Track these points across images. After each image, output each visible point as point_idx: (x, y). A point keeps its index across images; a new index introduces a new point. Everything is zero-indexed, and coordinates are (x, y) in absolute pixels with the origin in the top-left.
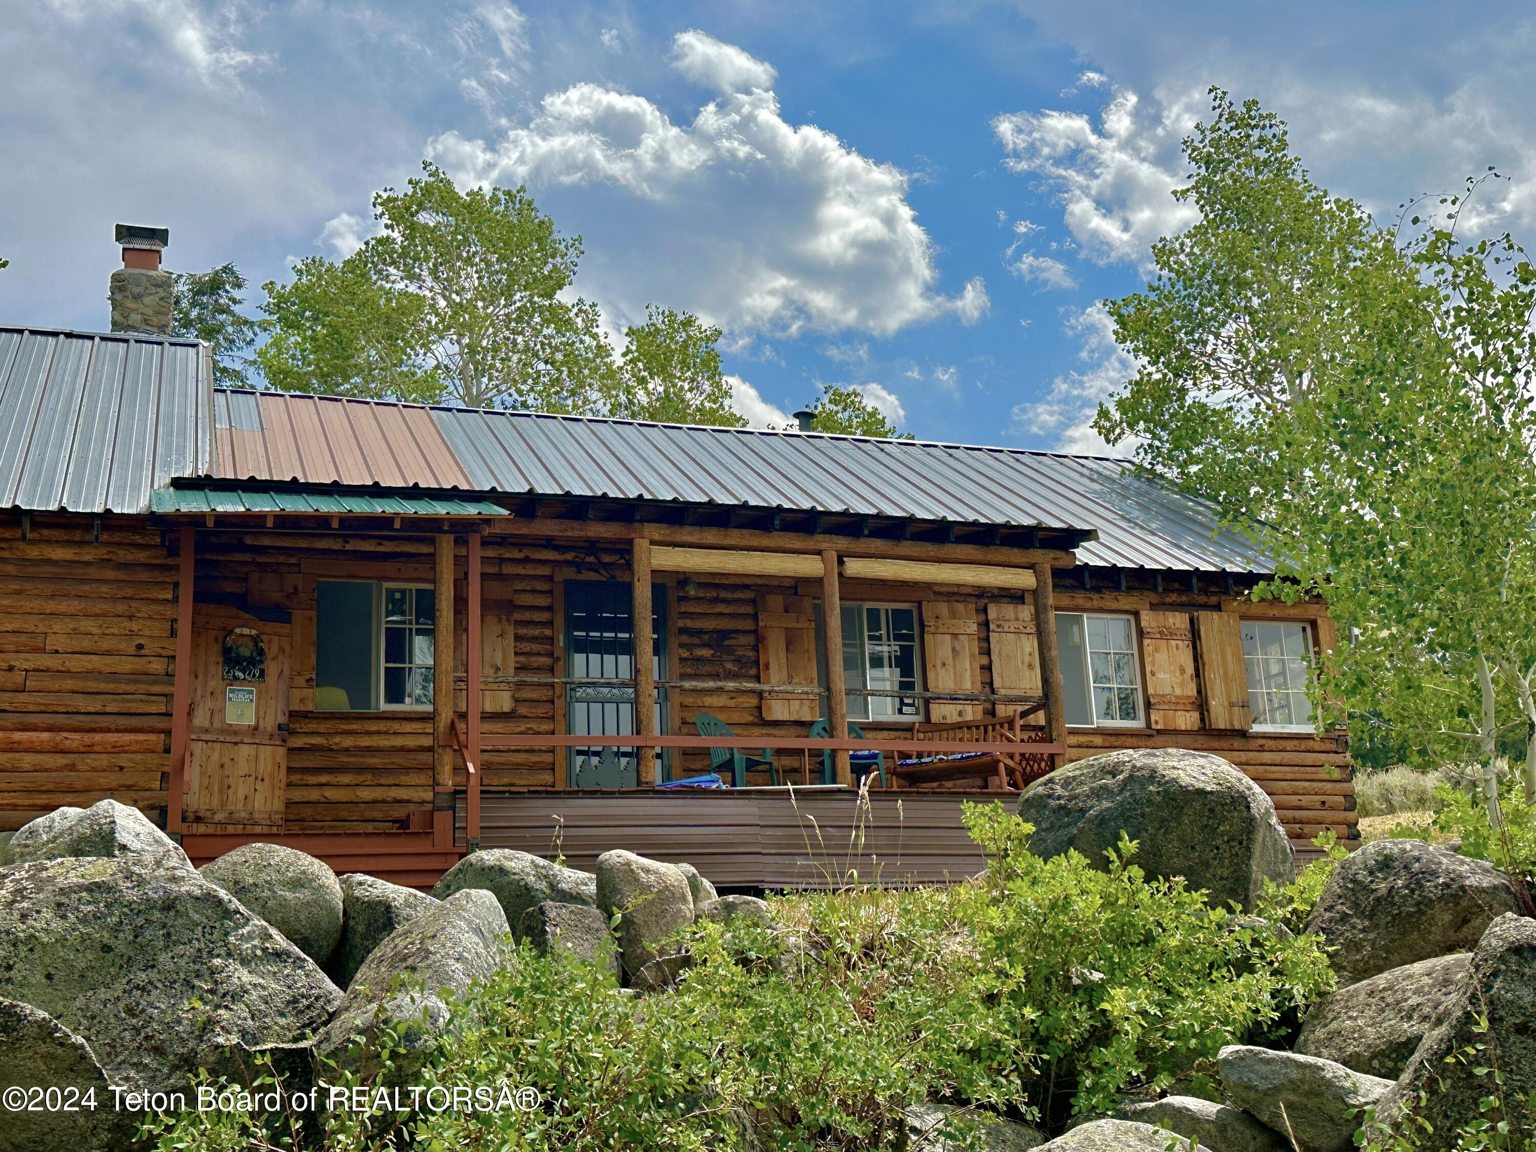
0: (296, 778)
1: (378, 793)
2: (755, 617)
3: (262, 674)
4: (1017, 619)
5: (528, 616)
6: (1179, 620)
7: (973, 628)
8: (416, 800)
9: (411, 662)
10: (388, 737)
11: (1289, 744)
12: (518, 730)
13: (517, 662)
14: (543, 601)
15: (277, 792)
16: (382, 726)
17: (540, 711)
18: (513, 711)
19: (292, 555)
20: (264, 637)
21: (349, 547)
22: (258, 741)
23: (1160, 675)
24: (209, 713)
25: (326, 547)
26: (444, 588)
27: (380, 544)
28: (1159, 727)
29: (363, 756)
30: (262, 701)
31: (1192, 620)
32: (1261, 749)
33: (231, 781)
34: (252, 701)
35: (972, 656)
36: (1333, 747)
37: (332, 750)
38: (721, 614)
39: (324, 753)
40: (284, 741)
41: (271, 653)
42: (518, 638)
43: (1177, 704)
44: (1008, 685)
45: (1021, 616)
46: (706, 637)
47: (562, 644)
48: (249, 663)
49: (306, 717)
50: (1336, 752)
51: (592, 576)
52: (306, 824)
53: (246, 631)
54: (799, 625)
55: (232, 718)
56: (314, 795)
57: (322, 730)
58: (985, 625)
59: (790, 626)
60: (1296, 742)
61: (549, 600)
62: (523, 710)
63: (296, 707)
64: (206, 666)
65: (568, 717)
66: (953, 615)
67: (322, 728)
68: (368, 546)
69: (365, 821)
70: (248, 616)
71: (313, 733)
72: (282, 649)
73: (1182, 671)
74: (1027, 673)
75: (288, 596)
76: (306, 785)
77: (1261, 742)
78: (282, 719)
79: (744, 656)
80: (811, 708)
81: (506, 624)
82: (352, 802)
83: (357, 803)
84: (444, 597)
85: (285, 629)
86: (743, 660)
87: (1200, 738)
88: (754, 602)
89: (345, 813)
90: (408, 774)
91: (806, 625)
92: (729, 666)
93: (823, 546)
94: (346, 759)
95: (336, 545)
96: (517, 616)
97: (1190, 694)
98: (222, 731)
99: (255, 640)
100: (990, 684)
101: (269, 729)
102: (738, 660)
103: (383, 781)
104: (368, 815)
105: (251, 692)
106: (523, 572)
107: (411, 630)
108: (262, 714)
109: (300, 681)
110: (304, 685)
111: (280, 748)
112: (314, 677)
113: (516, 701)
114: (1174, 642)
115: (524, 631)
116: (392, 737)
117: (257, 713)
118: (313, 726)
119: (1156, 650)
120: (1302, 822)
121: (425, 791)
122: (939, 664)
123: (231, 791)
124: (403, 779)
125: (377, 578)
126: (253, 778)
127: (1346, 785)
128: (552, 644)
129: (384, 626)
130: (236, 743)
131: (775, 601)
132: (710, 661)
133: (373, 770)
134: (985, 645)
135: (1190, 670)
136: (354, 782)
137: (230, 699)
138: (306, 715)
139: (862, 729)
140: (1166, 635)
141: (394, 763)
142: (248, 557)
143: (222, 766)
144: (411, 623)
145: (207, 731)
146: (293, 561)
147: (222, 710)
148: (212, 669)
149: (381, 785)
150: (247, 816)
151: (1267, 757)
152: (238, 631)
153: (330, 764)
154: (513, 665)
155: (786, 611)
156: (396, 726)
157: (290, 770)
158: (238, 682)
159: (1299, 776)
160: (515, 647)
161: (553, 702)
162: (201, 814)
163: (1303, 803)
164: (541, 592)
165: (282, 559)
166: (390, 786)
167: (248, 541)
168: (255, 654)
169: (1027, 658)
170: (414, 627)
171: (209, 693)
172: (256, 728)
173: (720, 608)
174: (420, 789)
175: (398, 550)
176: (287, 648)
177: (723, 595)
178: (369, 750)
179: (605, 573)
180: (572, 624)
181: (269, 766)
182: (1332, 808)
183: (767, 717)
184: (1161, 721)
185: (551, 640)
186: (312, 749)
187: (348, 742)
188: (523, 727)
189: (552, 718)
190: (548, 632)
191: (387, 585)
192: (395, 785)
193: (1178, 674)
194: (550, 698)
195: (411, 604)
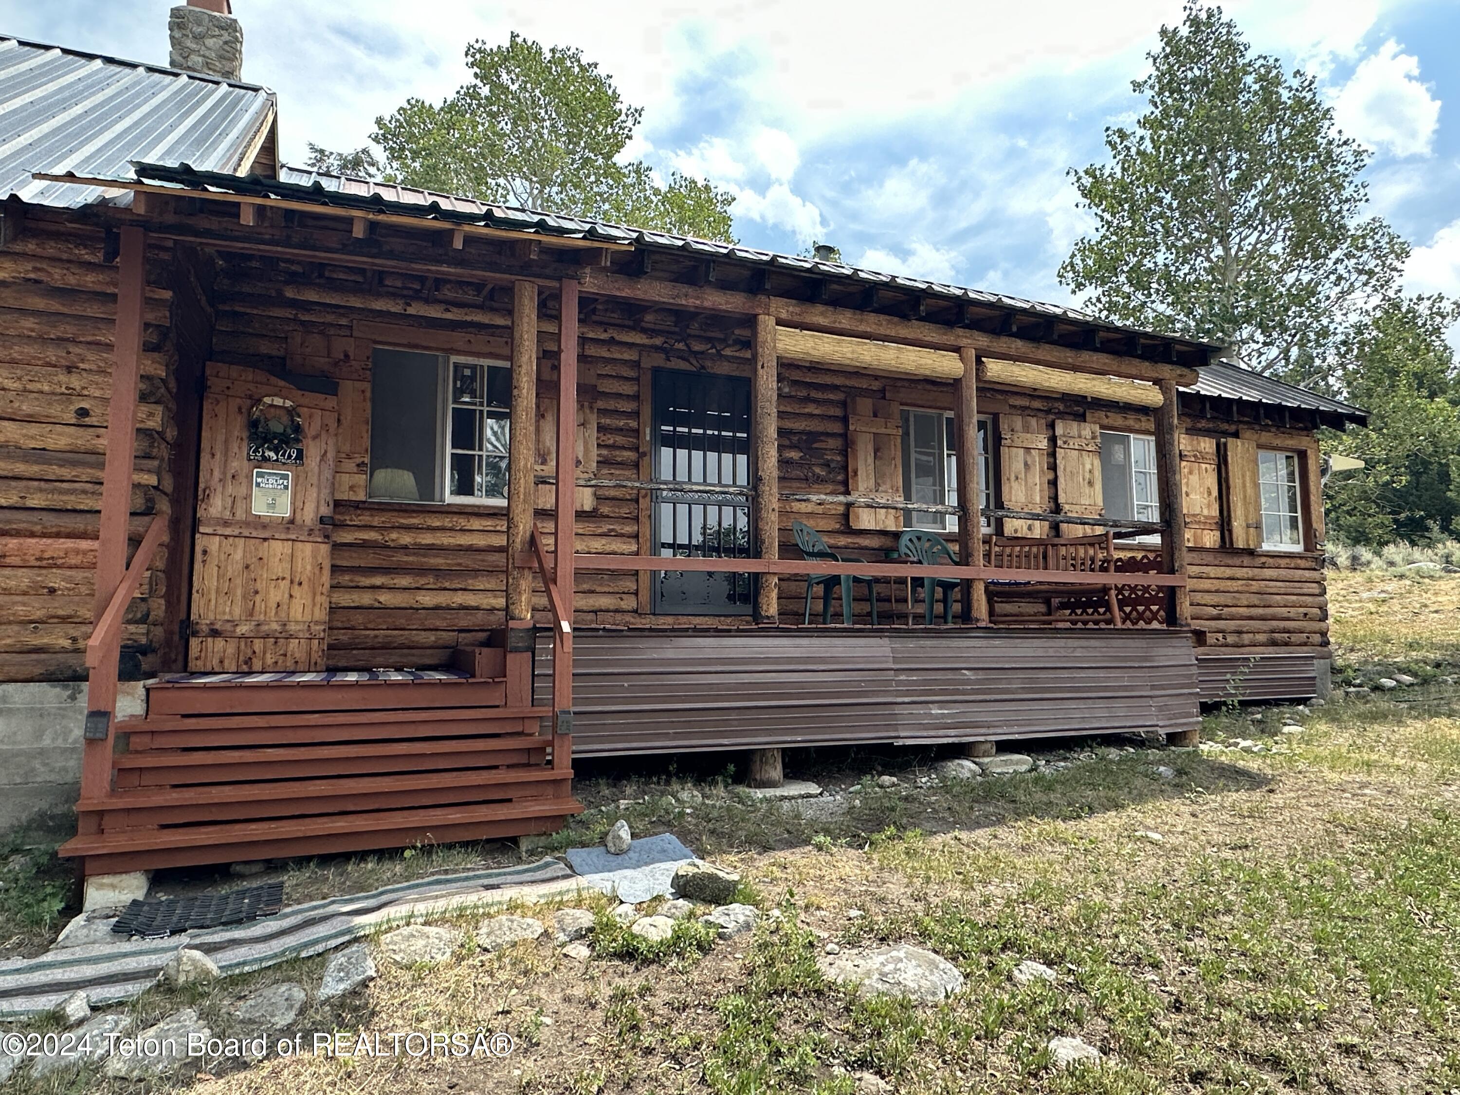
0: (345, 579)
1: (442, 599)
2: (845, 420)
3: (300, 456)
4: (1080, 437)
5: (612, 405)
6: (1207, 445)
7: (1044, 444)
8: (485, 607)
9: (481, 449)
10: (452, 534)
11: (1283, 562)
12: (600, 531)
13: (599, 455)
14: (628, 389)
15: (319, 599)
16: (447, 522)
17: (624, 511)
18: (595, 510)
19: (343, 315)
20: (304, 411)
21: (411, 311)
22: (293, 537)
23: (1192, 496)
24: (229, 501)
25: (384, 308)
26: (525, 359)
27: (447, 310)
28: (1190, 545)
29: (424, 556)
30: (299, 488)
31: (1218, 445)
32: (1263, 566)
33: (259, 586)
34: (286, 487)
35: (1042, 471)
36: (1313, 565)
37: (389, 547)
38: (811, 415)
39: (378, 551)
40: (327, 537)
41: (312, 428)
42: (601, 429)
43: (1204, 524)
44: (1070, 501)
45: (1083, 433)
46: (795, 439)
47: (648, 438)
48: (281, 441)
49: (357, 508)
50: (1315, 569)
51: (683, 365)
52: (356, 632)
53: (278, 401)
54: (888, 431)
55: (259, 507)
56: (366, 599)
57: (375, 524)
58: (1053, 440)
59: (878, 431)
60: (1288, 560)
61: (636, 388)
62: (605, 510)
63: (344, 495)
64: (226, 441)
65: (654, 520)
66: (1027, 429)
67: (376, 521)
68: (434, 312)
69: (425, 630)
70: (282, 383)
71: (365, 526)
72: (325, 427)
73: (1210, 493)
74: (1087, 490)
75: (336, 364)
76: (357, 587)
77: (1263, 559)
78: (325, 511)
79: (832, 460)
80: (896, 518)
81: (587, 411)
82: (411, 608)
83: (417, 609)
84: (523, 371)
85: (331, 402)
86: (832, 465)
87: (1218, 555)
88: (844, 404)
89: (403, 621)
90: (476, 577)
91: (894, 432)
92: (817, 470)
93: (963, 342)
94: (405, 559)
95: (395, 307)
96: (600, 404)
97: (1214, 514)
98: (247, 524)
99: (291, 412)
100: (1055, 498)
101: (308, 522)
102: (827, 465)
103: (447, 585)
104: (428, 624)
105: (285, 477)
106: (606, 354)
107: (481, 412)
108: (299, 504)
109: (350, 465)
110: (355, 470)
111: (323, 546)
112: (367, 460)
113: (598, 498)
114: (1204, 466)
115: (608, 421)
116: (458, 534)
117: (293, 503)
118: (365, 518)
119: (1191, 473)
120: (1289, 632)
121: (495, 597)
122: (1013, 478)
123: (258, 598)
124: (471, 583)
125: (443, 350)
126: (287, 582)
127: (1321, 598)
128: (638, 438)
129: (451, 406)
130: (265, 539)
131: (865, 405)
132: (799, 464)
133: (436, 572)
134: (1052, 460)
135: (1215, 493)
136: (414, 585)
137: (258, 485)
138: (357, 506)
139: (947, 541)
140: (1199, 458)
141: (460, 564)
142: (288, 313)
143: (247, 567)
144: (482, 404)
145: (226, 524)
146: (344, 322)
147: (248, 497)
148: (234, 447)
149: (445, 589)
150: (279, 628)
151: (1268, 573)
152: (267, 400)
153: (385, 564)
154: (595, 458)
155: (875, 416)
156: (462, 522)
157: (335, 569)
158: (268, 464)
159: (1289, 591)
160: (598, 438)
161: (637, 501)
162: (217, 626)
163: (1291, 615)
164: (626, 379)
165: (330, 318)
166: (456, 590)
167: (290, 293)
168: (289, 431)
169: (1087, 476)
170: (486, 409)
171: (229, 476)
172: (292, 521)
173: (811, 409)
174: (489, 594)
175: (469, 318)
176: (333, 425)
177: (814, 394)
178: (431, 547)
179: (695, 362)
180: (661, 416)
181: (309, 567)
182: (1311, 619)
183: (855, 526)
184: (1192, 539)
185: (637, 432)
186: (364, 545)
187: (406, 539)
188: (605, 528)
189: (637, 519)
190: (633, 424)
191: (454, 359)
192: (461, 589)
193: (1206, 496)
194: (634, 496)
195: (483, 385)
